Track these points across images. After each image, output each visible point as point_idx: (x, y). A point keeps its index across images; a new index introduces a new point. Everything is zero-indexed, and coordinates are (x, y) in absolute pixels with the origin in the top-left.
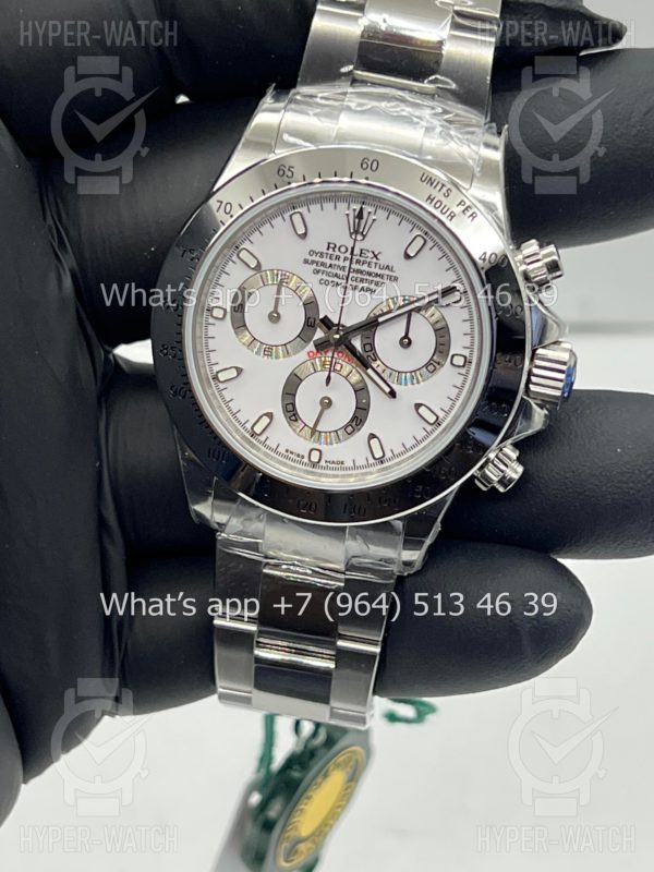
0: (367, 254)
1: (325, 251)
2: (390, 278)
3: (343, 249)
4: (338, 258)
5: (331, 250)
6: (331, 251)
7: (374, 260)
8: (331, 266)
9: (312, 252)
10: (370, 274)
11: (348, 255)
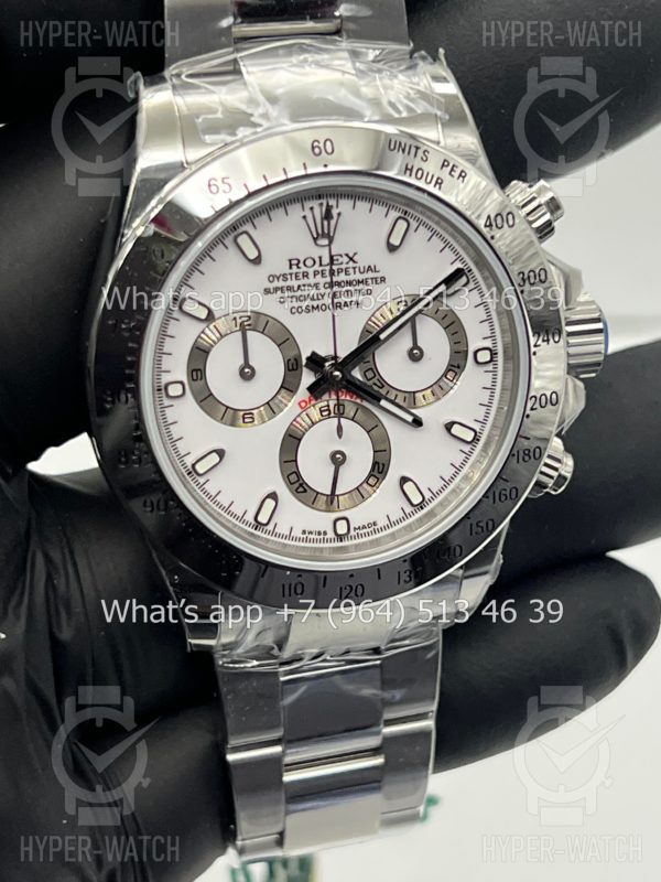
0: (341, 260)
1: (288, 271)
2: (375, 280)
3: (309, 262)
4: (305, 275)
5: (294, 267)
6: (295, 269)
7: (351, 264)
8: (299, 287)
9: (271, 278)
10: (349, 283)
11: (317, 267)
